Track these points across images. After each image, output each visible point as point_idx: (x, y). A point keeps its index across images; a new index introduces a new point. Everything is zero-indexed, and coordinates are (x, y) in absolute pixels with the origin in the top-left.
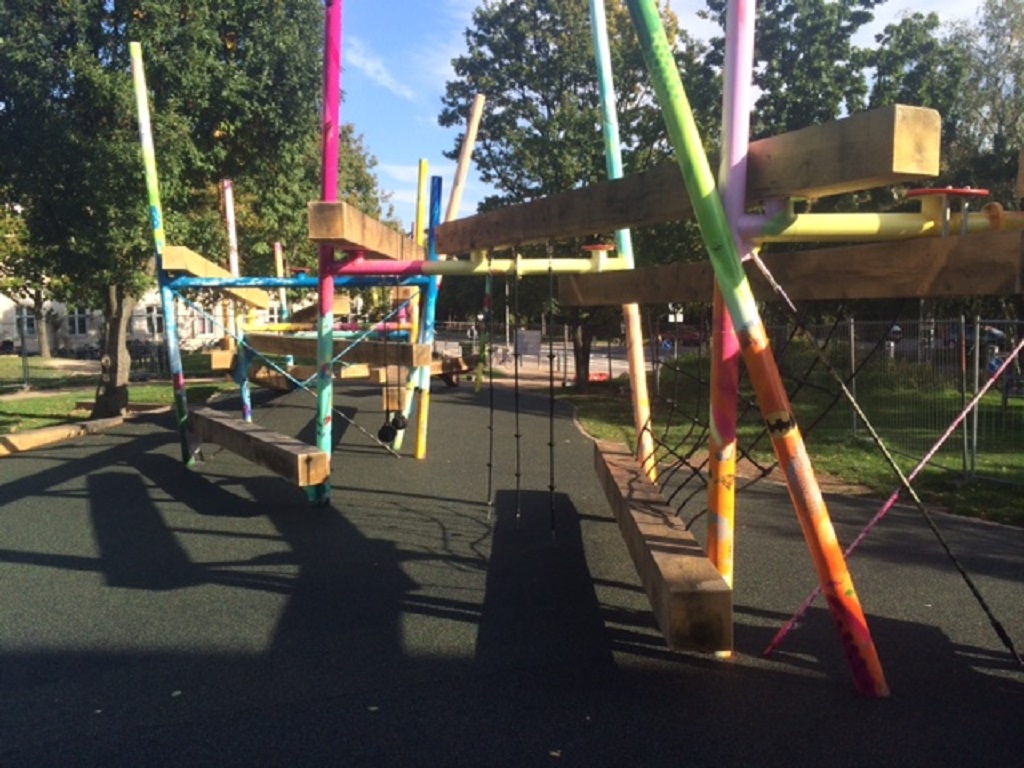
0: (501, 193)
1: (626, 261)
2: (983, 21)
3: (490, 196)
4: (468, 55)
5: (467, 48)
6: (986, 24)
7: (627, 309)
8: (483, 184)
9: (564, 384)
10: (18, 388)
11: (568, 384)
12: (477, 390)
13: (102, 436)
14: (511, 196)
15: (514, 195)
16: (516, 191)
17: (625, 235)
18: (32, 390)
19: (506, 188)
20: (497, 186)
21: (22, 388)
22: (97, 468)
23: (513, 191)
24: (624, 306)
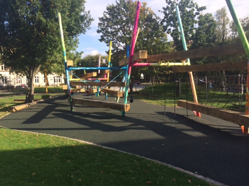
1: (189, 63)
2: (216, 15)
6: (216, 16)
7: (190, 73)
17: (189, 59)
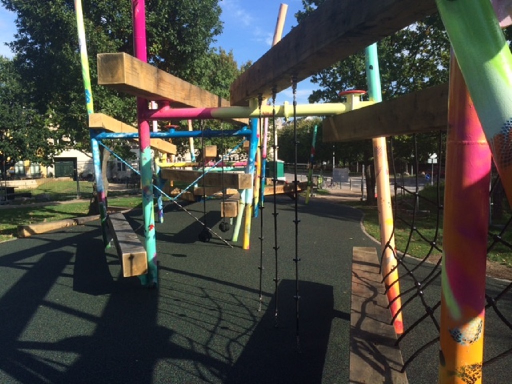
0: (323, 89)
3: (316, 90)
4: (304, 11)
5: (303, 6)
7: (376, 143)
8: (313, 84)
9: (362, 200)
10: (74, 198)
11: (364, 200)
12: (307, 202)
13: (84, 226)
14: (329, 90)
15: (331, 90)
16: (331, 87)
18: (81, 199)
19: (325, 85)
20: (321, 85)
21: (76, 198)
22: (56, 248)
23: (330, 87)
24: (374, 140)
